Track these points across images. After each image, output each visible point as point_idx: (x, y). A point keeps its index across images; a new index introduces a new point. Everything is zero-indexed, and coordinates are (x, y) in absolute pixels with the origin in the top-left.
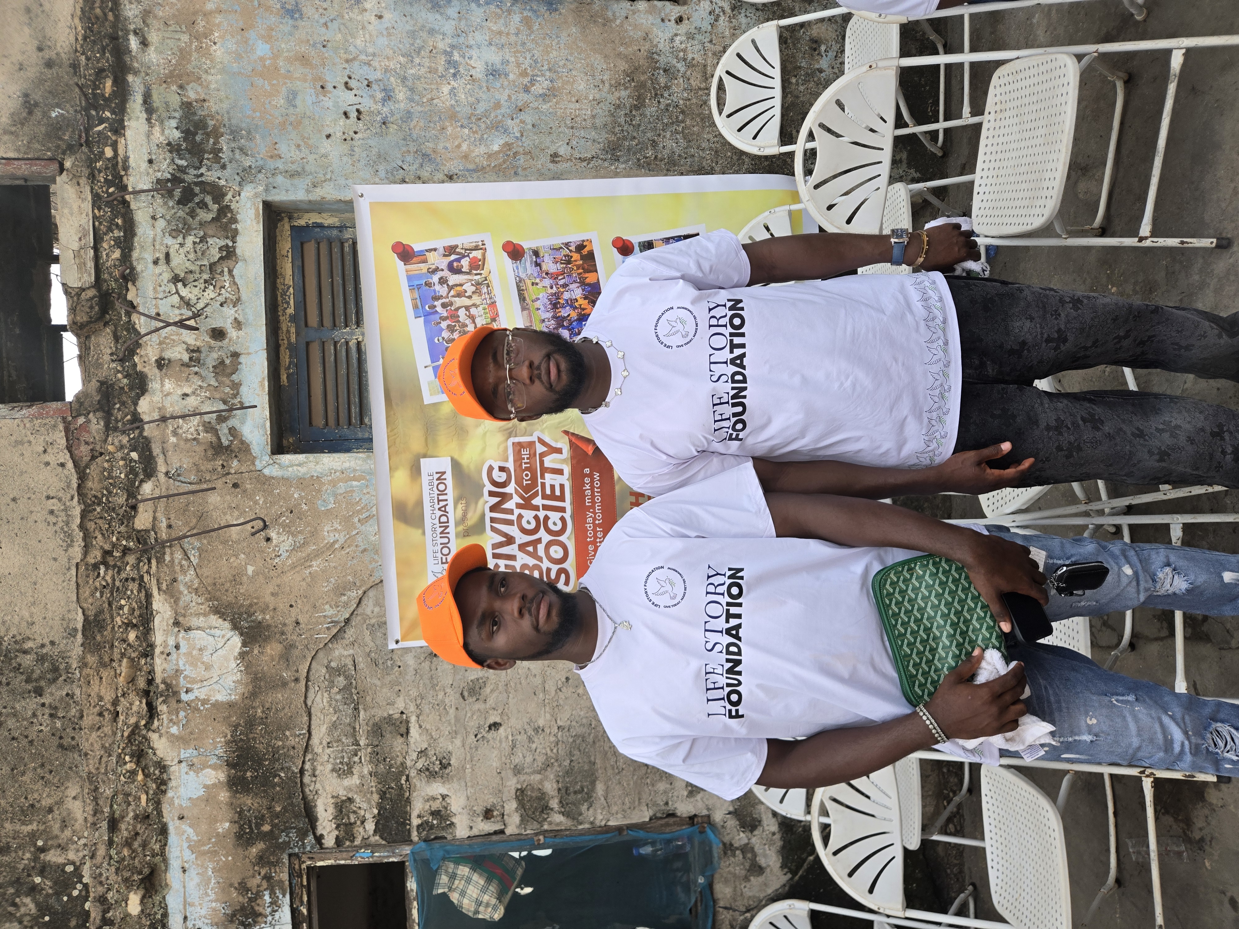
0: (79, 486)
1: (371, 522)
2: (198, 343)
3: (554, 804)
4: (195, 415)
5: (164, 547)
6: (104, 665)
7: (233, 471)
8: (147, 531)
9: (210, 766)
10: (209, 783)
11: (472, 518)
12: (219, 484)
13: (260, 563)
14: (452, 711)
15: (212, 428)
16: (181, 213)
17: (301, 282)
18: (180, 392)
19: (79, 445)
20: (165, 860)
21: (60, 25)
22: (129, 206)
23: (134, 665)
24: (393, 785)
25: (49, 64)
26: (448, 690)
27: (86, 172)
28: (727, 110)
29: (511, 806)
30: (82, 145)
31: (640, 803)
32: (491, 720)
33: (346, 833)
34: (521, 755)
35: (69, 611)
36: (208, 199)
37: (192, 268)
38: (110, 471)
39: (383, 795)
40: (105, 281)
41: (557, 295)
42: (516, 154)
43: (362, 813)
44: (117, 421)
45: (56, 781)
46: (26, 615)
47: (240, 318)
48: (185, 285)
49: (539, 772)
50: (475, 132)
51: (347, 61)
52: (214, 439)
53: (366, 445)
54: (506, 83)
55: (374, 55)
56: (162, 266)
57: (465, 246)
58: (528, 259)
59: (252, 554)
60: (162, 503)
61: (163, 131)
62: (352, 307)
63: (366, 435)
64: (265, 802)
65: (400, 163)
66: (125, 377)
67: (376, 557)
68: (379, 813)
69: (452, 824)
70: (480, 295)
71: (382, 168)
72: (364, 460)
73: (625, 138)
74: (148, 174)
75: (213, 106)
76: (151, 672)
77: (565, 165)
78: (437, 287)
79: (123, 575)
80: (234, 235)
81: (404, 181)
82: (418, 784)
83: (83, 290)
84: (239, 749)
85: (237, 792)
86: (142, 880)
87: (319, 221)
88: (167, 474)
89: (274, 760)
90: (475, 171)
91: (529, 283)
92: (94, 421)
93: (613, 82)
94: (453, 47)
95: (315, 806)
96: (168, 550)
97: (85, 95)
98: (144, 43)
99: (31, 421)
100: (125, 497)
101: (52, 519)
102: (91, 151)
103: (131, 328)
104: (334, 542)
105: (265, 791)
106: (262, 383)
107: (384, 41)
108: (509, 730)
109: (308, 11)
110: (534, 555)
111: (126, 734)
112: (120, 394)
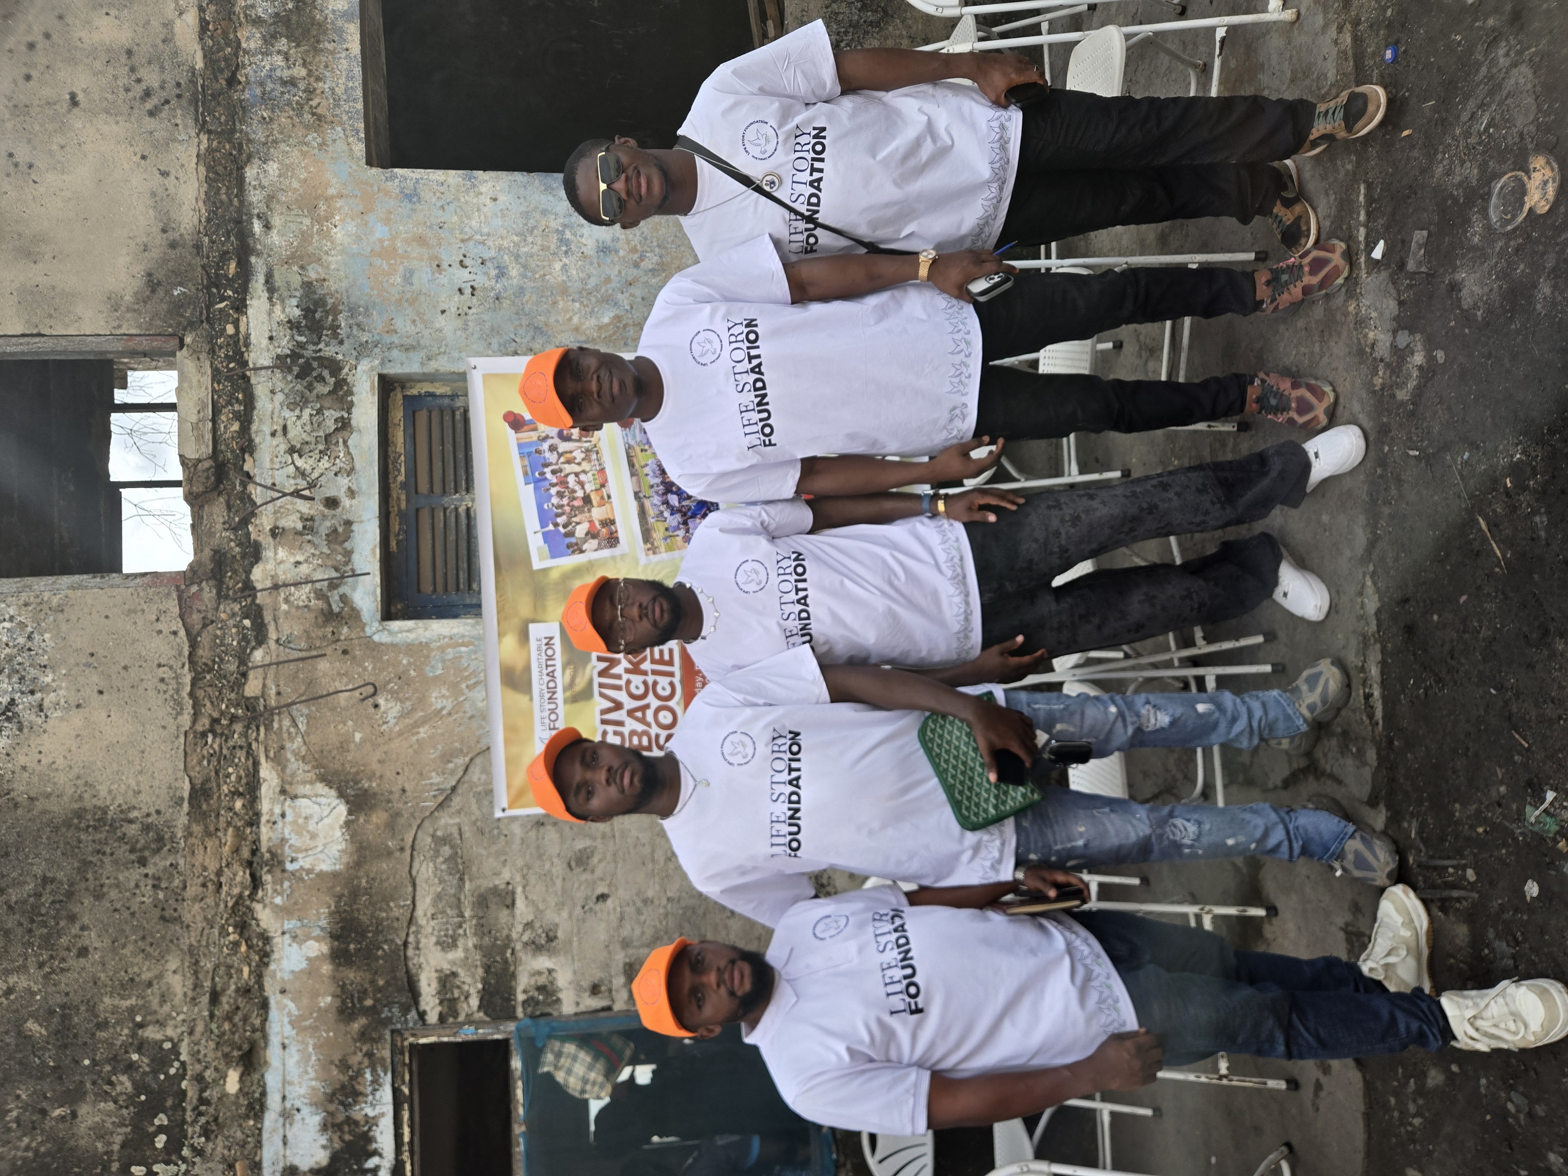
0: (190, 654)
1: (479, 688)
2: (312, 512)
4: (307, 583)
5: (272, 714)
6: (210, 835)
7: (343, 638)
8: (256, 698)
9: (314, 938)
10: (312, 955)
11: (580, 684)
12: (329, 651)
13: (368, 730)
14: (559, 882)
15: (324, 596)
16: (299, 387)
17: (412, 450)
18: (292, 560)
19: (191, 613)
20: (265, 1037)
21: (184, 208)
22: (249, 380)
23: (239, 835)
24: (498, 959)
25: (173, 245)
26: (555, 860)
27: (207, 347)
29: (620, 981)
30: (202, 322)
32: (600, 891)
33: (450, 1008)
34: (629, 927)
35: (176, 779)
37: (308, 439)
38: (223, 638)
39: (487, 969)
40: (222, 452)
42: (625, 326)
43: (466, 987)
44: (228, 589)
45: (156, 954)
46: (132, 782)
47: (354, 487)
48: (301, 456)
50: (586, 306)
51: (463, 241)
52: (325, 606)
53: (474, 611)
54: (616, 259)
55: (488, 235)
56: (279, 439)
59: (360, 721)
60: (273, 670)
61: (284, 309)
62: (462, 473)
63: (474, 601)
64: (368, 976)
65: (513, 336)
66: (238, 546)
67: (483, 723)
68: (484, 988)
69: (558, 1000)
70: (590, 461)
71: (494, 341)
72: (473, 626)
74: (269, 350)
75: (333, 285)
76: (256, 842)
78: (547, 454)
79: (231, 743)
80: (349, 407)
81: (515, 353)
82: (524, 958)
83: (199, 461)
84: (342, 920)
85: (339, 965)
86: (241, 1057)
87: (431, 390)
88: (277, 641)
89: (377, 932)
91: (638, 449)
92: (207, 589)
94: (565, 226)
95: (419, 980)
96: (276, 718)
97: (208, 274)
98: (267, 227)
99: (145, 590)
100: (236, 664)
101: (162, 687)
102: (213, 328)
103: (245, 497)
104: (443, 708)
105: (368, 965)
106: (373, 550)
107: (498, 222)
108: (617, 902)
109: (426, 195)
110: (643, 720)
111: (230, 904)
112: (233, 563)
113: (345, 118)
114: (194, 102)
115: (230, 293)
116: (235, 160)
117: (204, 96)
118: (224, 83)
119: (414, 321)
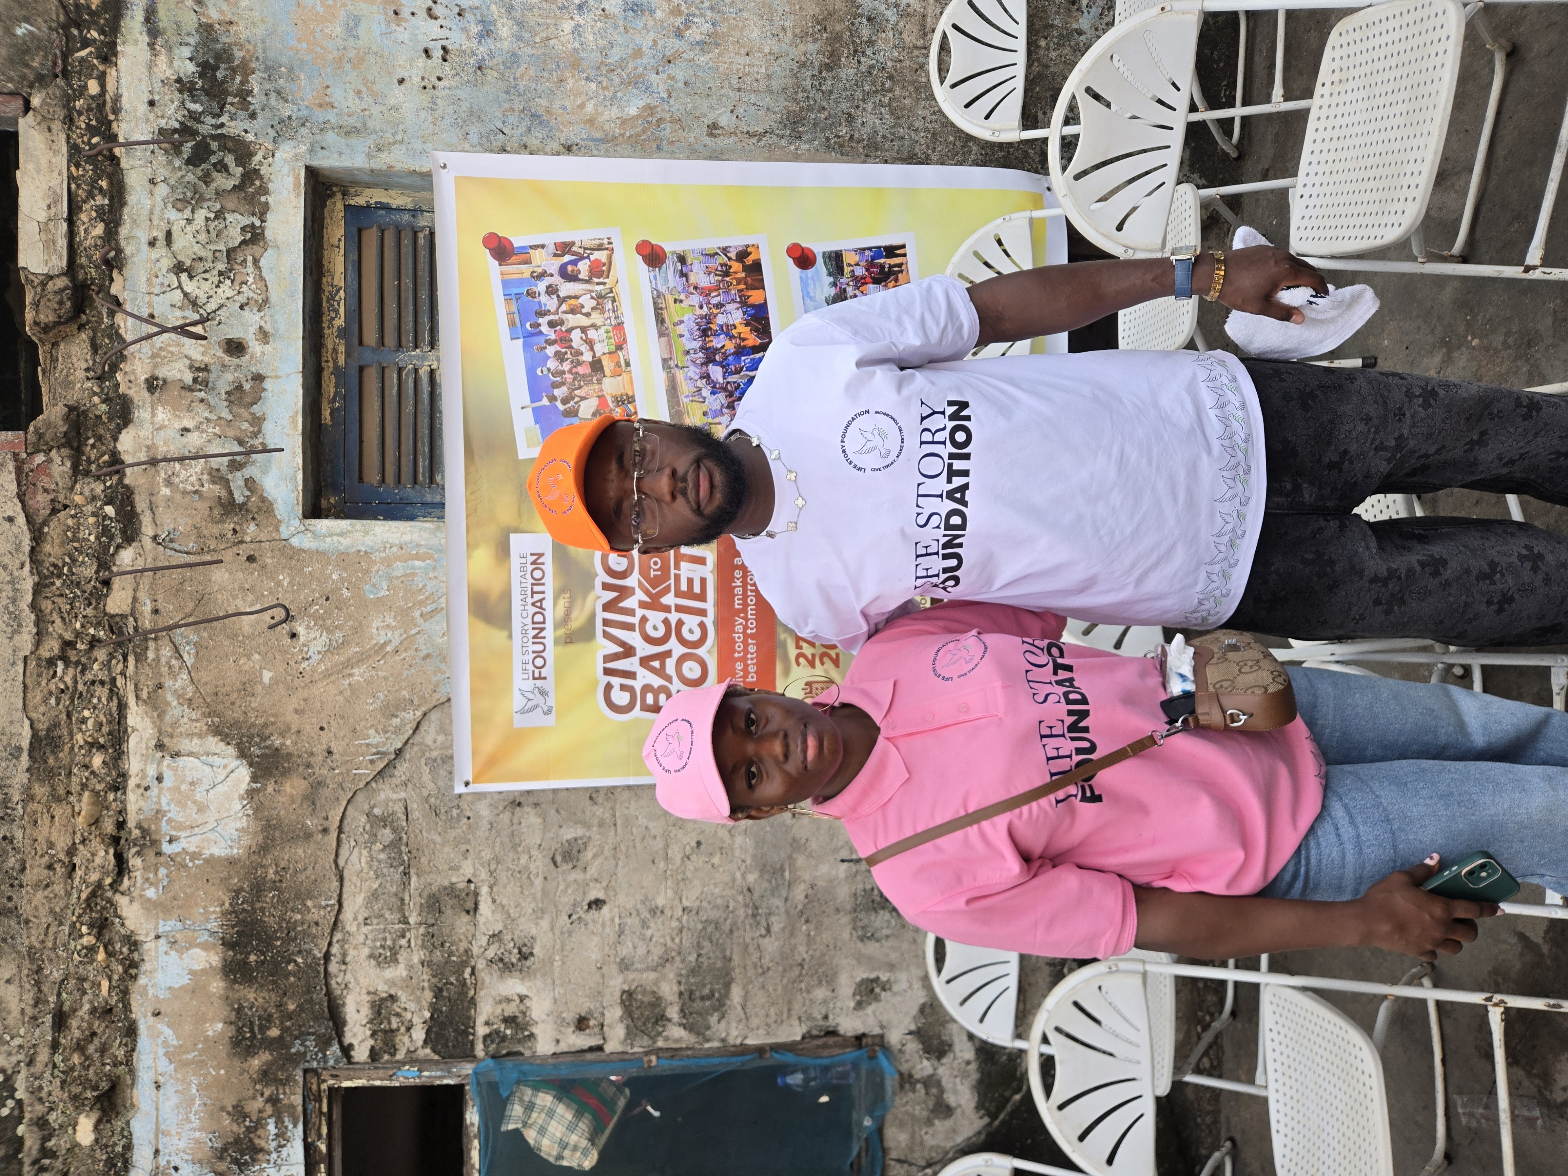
0: (33, 550)
1: (438, 617)
2: (206, 359)
3: (673, 1013)
4: (196, 457)
5: (146, 640)
6: (58, 800)
7: (248, 539)
8: (123, 616)
9: (199, 945)
10: (197, 967)
11: (578, 619)
12: (228, 556)
13: (281, 667)
14: (538, 882)
15: (222, 478)
16: (190, 177)
17: (356, 283)
18: (178, 425)
19: (35, 493)
20: (132, 1072)
22: (118, 164)
23: (99, 801)
24: (452, 979)
26: (535, 853)
27: (61, 113)
28: (951, 79)
29: (614, 1013)
30: (56, 76)
32: (593, 895)
33: (385, 1043)
34: (630, 945)
35: (11, 722)
36: (230, 159)
37: (203, 253)
38: (76, 530)
39: (438, 993)
40: (82, 267)
41: (709, 319)
42: (660, 121)
43: (408, 1016)
44: (89, 462)
47: (268, 328)
48: (191, 277)
49: (654, 969)
50: (605, 88)
52: (224, 493)
53: (437, 512)
54: (651, 23)
56: (161, 250)
57: (585, 244)
58: (671, 266)
59: (270, 655)
60: (147, 578)
61: (171, 62)
62: (425, 320)
63: (438, 499)
64: (274, 997)
65: (500, 125)
66: (104, 401)
67: (443, 666)
68: (432, 1017)
69: (532, 1036)
70: (603, 312)
71: (473, 130)
72: (432, 532)
73: (810, 109)
74: (148, 120)
75: (242, 31)
76: (122, 811)
77: (727, 140)
78: (544, 299)
79: (89, 676)
80: (263, 212)
81: (504, 150)
82: (487, 979)
83: (49, 278)
84: (240, 922)
85: (235, 981)
86: (98, 1099)
87: (384, 200)
88: (155, 538)
89: (289, 939)
90: (604, 141)
91: (670, 299)
92: (58, 460)
93: (798, 31)
95: (344, 1005)
96: (151, 644)
97: (64, 7)
100: (95, 567)
102: (71, 86)
103: (114, 333)
104: (386, 644)
105: (274, 982)
106: (293, 418)
108: (616, 910)
110: (661, 672)
111: (84, 896)
112: (96, 425)
119: (359, 92)
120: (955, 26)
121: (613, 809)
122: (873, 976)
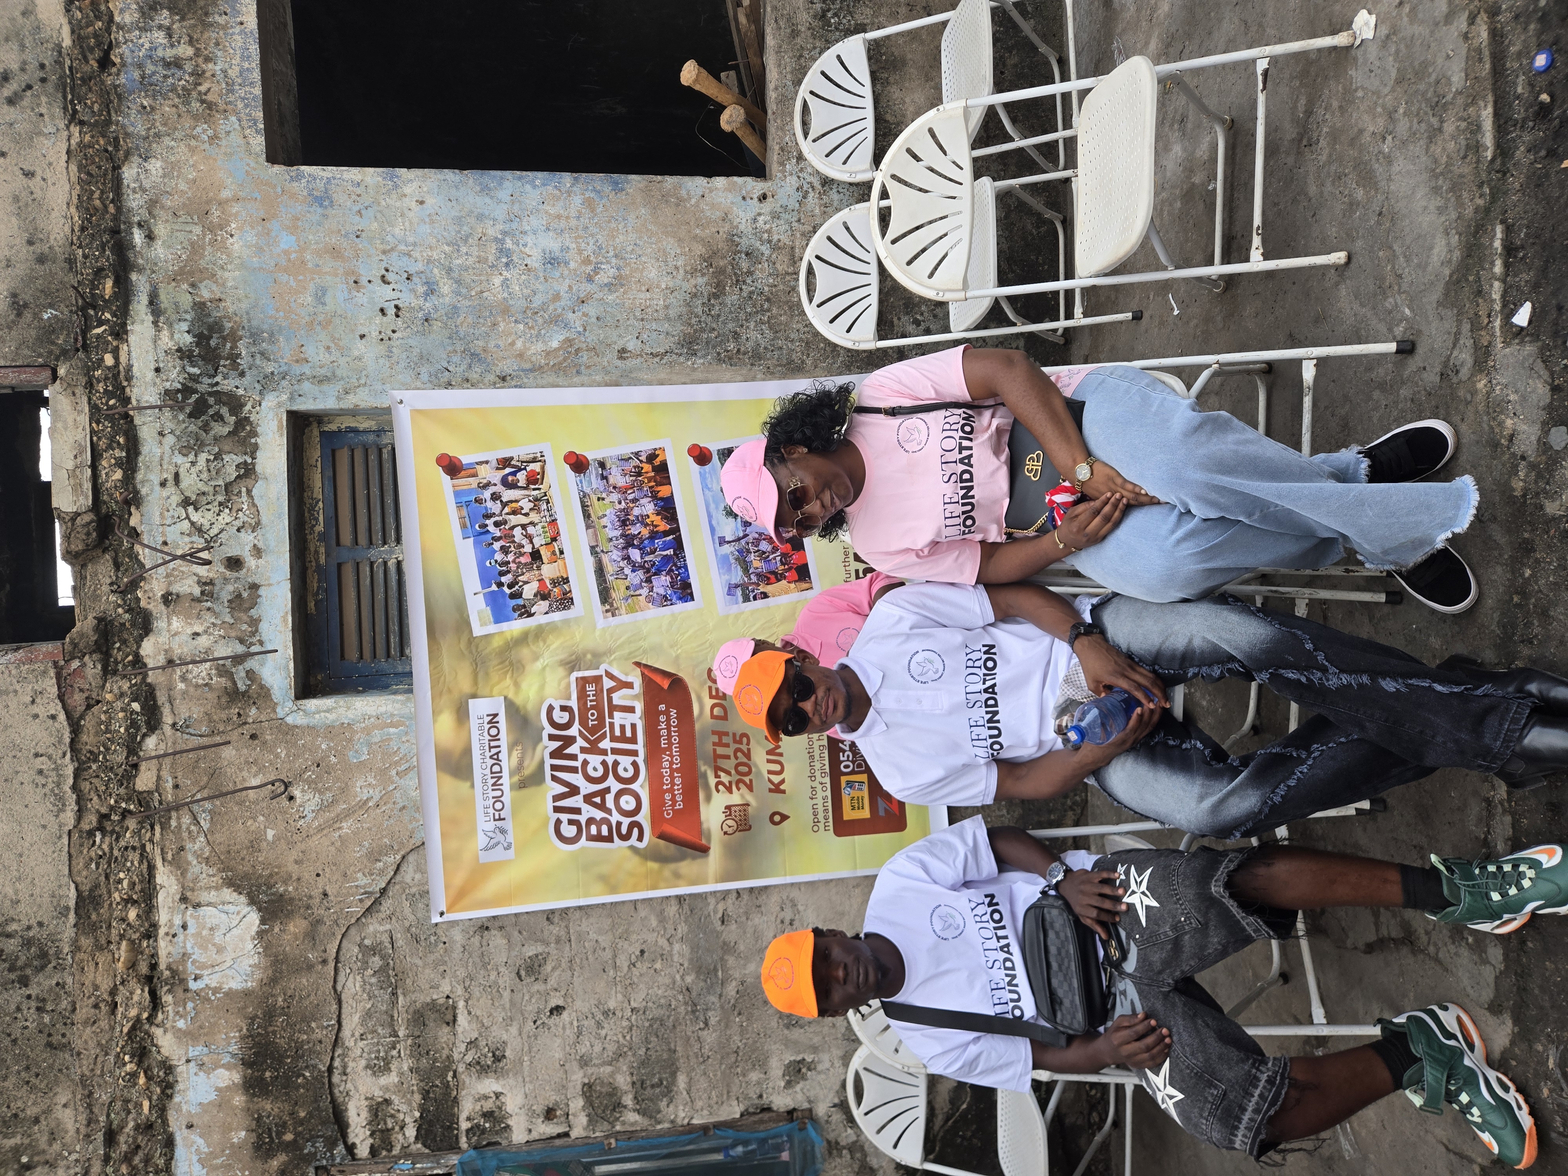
0: (73, 742)
1: (411, 775)
2: (211, 575)
3: (628, 1100)
4: (207, 659)
5: (169, 811)
6: (101, 949)
7: (250, 720)
8: (150, 793)
9: (223, 1066)
10: (222, 1085)
11: (530, 767)
12: (234, 736)
13: (282, 826)
14: (506, 994)
15: (227, 672)
16: (193, 428)
17: (332, 495)
18: (189, 631)
19: (72, 693)
21: (54, 214)
22: (132, 421)
23: (135, 949)
24: (437, 1082)
25: (41, 259)
27: (83, 380)
28: (817, 300)
29: (577, 1104)
30: (78, 350)
31: (729, 1097)
32: (553, 1003)
33: (383, 1141)
34: (588, 1044)
35: (60, 886)
36: (224, 411)
37: (205, 489)
38: (108, 724)
39: (425, 1095)
40: (105, 503)
41: (627, 511)
42: (578, 351)
43: (401, 1116)
44: (116, 662)
45: (43, 1086)
46: (10, 891)
47: (260, 545)
48: (196, 509)
49: (610, 1064)
50: (532, 328)
51: (384, 252)
52: (229, 684)
53: (404, 684)
54: (566, 272)
55: (415, 244)
56: (171, 489)
57: (521, 458)
58: (593, 471)
59: (272, 816)
60: (168, 761)
61: (172, 335)
62: (391, 520)
63: (407, 669)
64: (287, 1107)
65: (445, 365)
66: (126, 612)
67: (417, 815)
68: (421, 1117)
69: (508, 1127)
70: (539, 512)
71: (424, 370)
72: (403, 703)
73: (703, 330)
74: (155, 384)
75: (230, 306)
76: (155, 956)
77: (634, 362)
78: (489, 504)
79: (122, 843)
80: (253, 451)
81: (449, 385)
82: (467, 1081)
83: (77, 514)
84: (256, 1045)
85: (254, 1095)
87: (353, 425)
88: (173, 726)
89: (297, 1057)
90: (532, 370)
91: (594, 498)
92: (90, 664)
93: (688, 268)
94: (505, 233)
95: (346, 1110)
96: (174, 814)
97: (82, 295)
98: (150, 237)
99: (17, 668)
100: (125, 754)
101: (41, 780)
102: (90, 358)
103: (134, 557)
104: (368, 800)
105: (287, 1094)
106: (284, 617)
107: (426, 229)
108: (574, 1014)
109: (340, 197)
110: (602, 807)
111: (125, 1030)
112: (121, 631)
113: (240, 105)
114: (61, 86)
115: (108, 316)
116: (111, 158)
117: (73, 80)
118: (95, 65)
119: (328, 348)
120: (818, 257)
121: (567, 927)
122: (799, 1058)
